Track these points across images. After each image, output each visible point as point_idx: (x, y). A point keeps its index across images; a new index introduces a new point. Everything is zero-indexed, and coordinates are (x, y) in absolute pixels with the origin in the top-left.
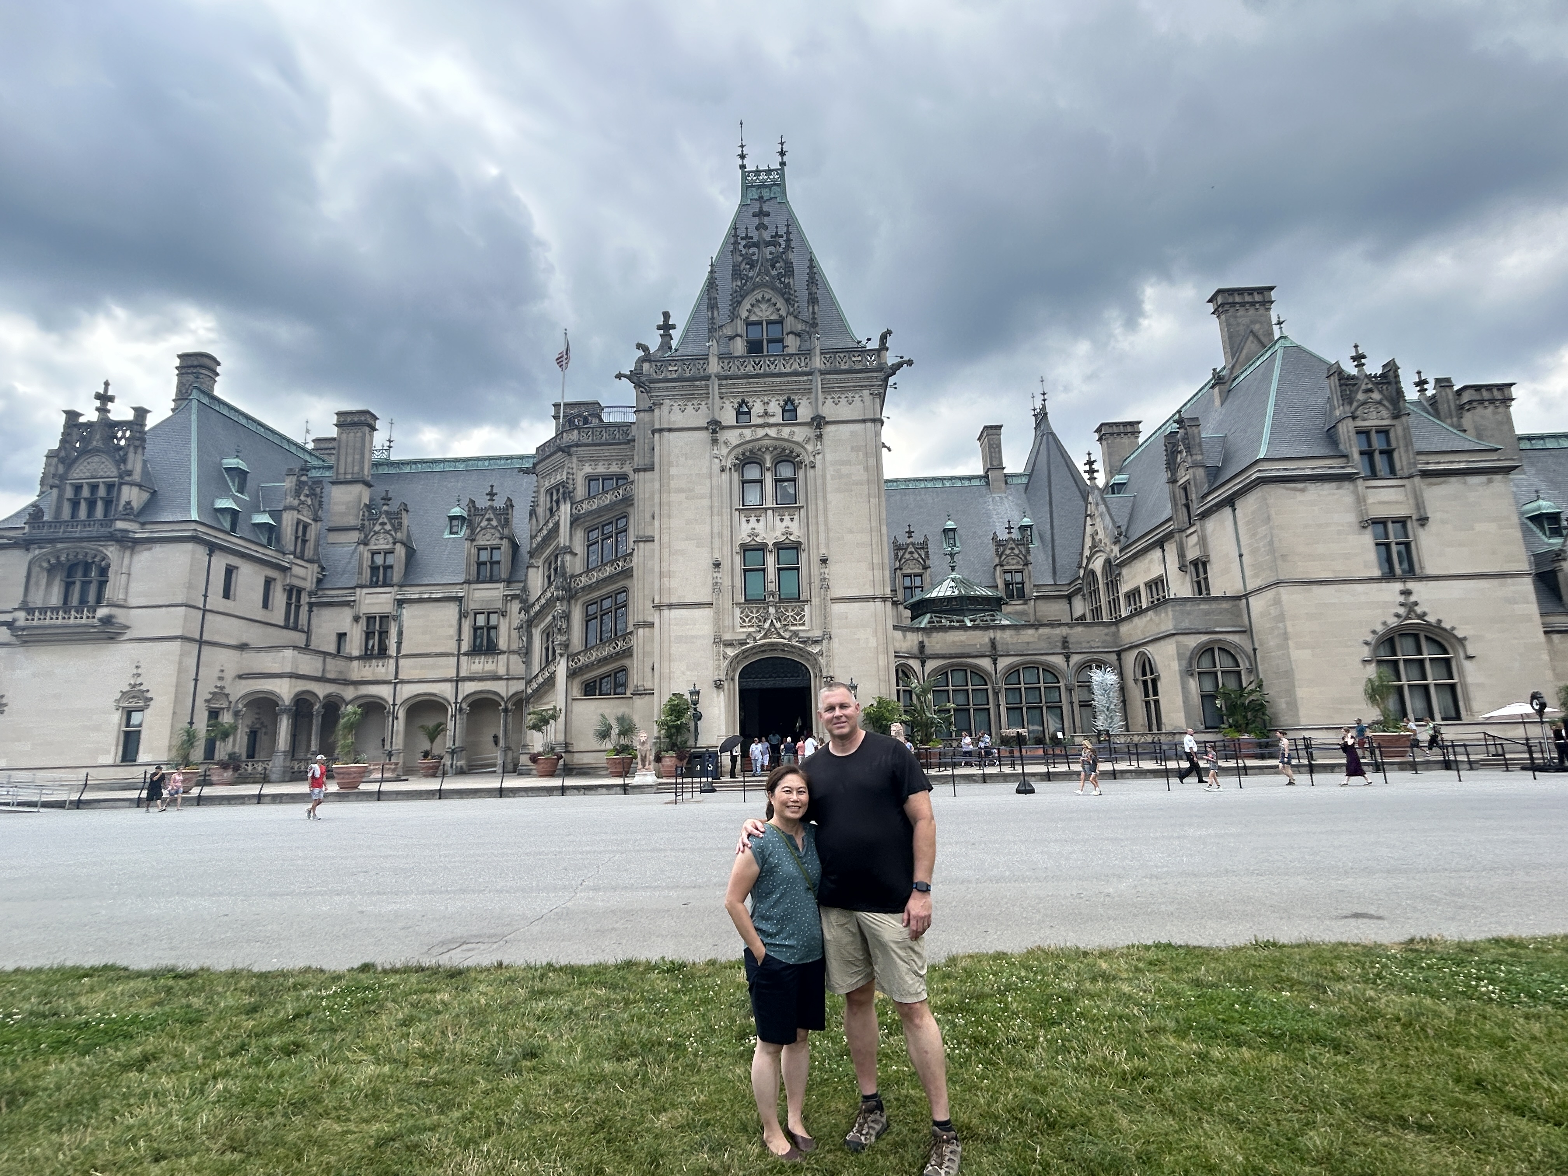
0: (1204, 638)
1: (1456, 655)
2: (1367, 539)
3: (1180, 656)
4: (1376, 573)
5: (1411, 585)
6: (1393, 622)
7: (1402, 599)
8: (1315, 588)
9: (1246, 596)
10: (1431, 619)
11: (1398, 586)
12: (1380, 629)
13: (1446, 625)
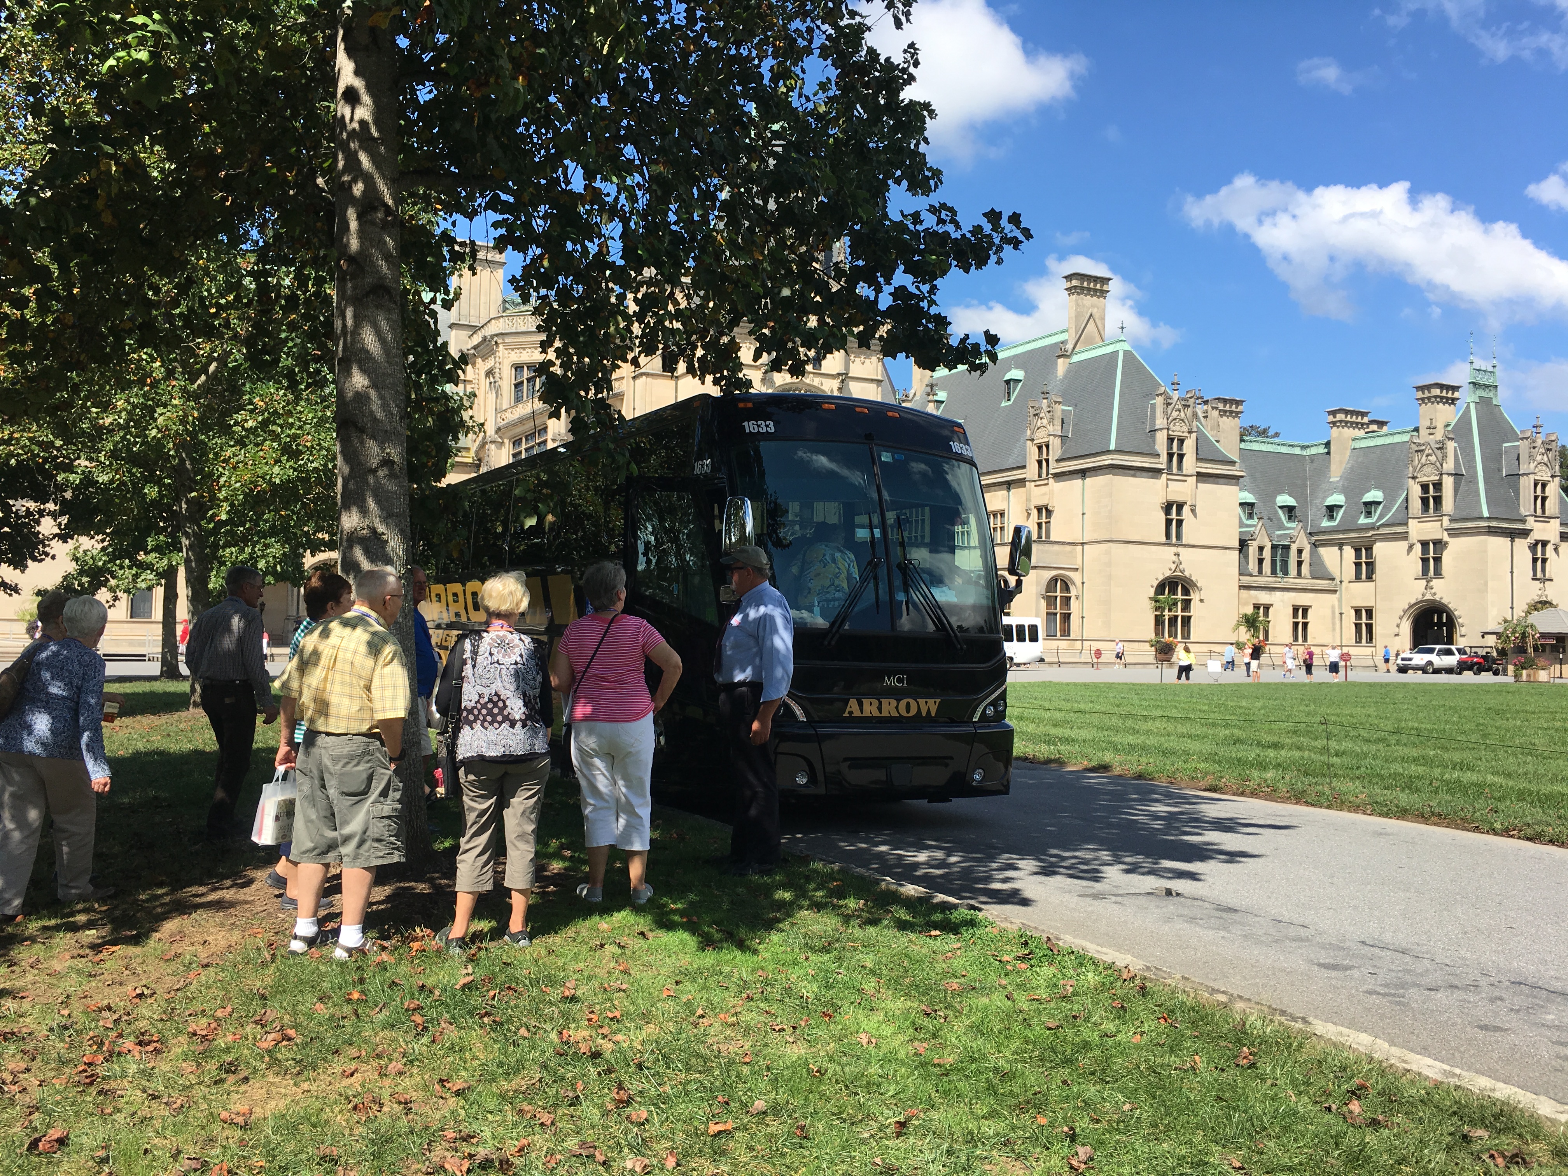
0: (1054, 573)
1: (1194, 597)
2: (1162, 517)
3: (1038, 583)
4: (1163, 539)
5: (1180, 550)
6: (1168, 573)
7: (1175, 558)
8: (1130, 546)
9: (1082, 544)
10: (1187, 574)
11: (1174, 549)
12: (1161, 578)
13: (1194, 579)
